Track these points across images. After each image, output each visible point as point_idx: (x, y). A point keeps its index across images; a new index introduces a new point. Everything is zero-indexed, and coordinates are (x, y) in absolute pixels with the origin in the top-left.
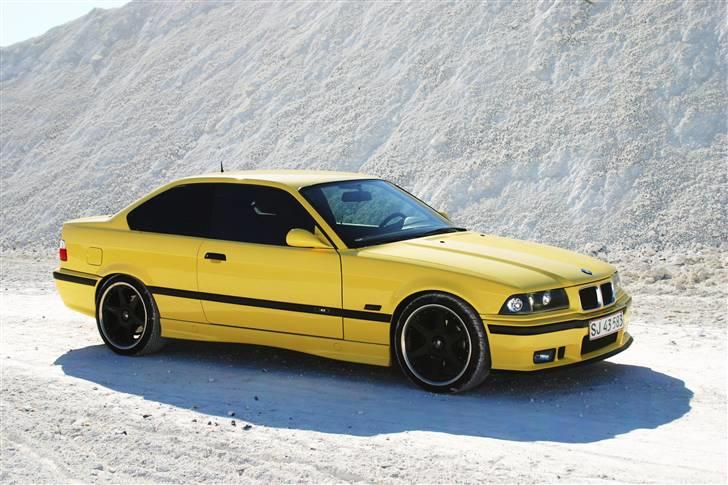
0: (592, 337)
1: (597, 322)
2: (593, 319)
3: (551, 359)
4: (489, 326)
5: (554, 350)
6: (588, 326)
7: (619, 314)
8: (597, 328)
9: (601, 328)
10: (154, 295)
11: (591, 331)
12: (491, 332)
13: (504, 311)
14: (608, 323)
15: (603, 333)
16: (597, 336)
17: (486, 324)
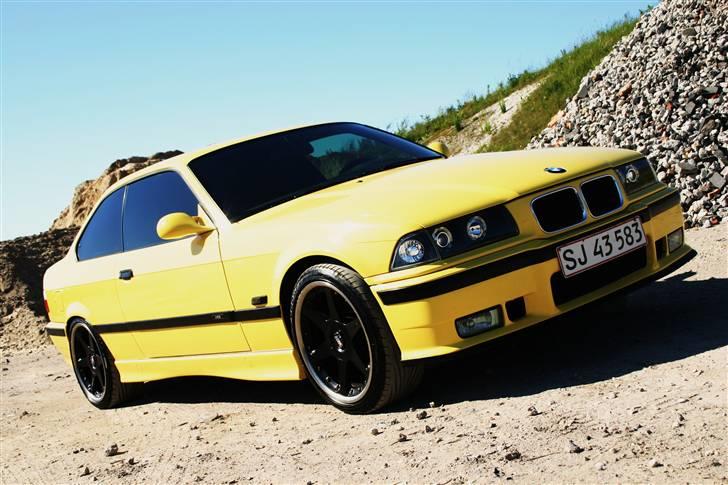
0: (567, 272)
1: (575, 246)
2: (564, 243)
3: (501, 324)
4: (378, 293)
5: (498, 307)
6: (555, 255)
7: (631, 223)
8: (577, 255)
9: (586, 253)
10: (102, 336)
11: (565, 263)
12: (386, 303)
13: (397, 263)
14: (602, 243)
15: (595, 261)
16: (579, 268)
17: (374, 290)
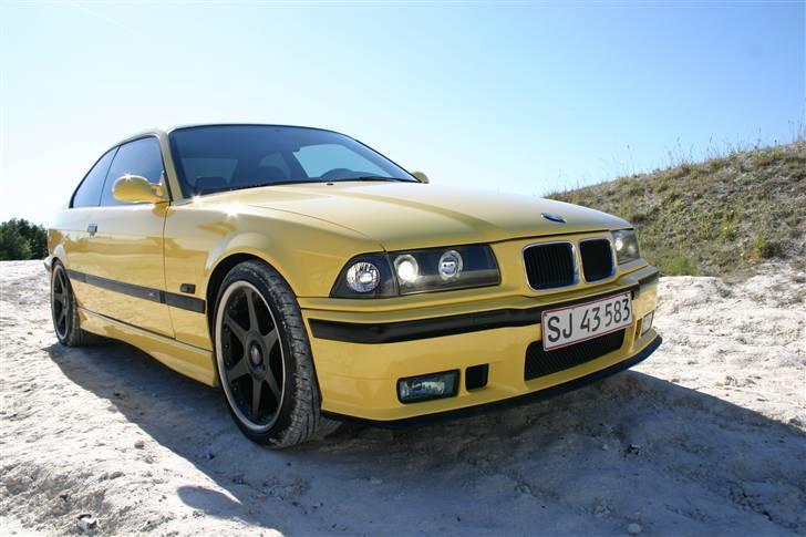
0: (548, 344)
1: (563, 314)
2: (551, 308)
3: (454, 393)
4: (311, 321)
5: (457, 372)
6: (539, 321)
7: (622, 297)
8: (563, 325)
9: (573, 324)
11: (548, 332)
12: (315, 336)
13: (340, 290)
14: (591, 315)
15: (579, 335)
16: (562, 341)
17: (306, 316)
